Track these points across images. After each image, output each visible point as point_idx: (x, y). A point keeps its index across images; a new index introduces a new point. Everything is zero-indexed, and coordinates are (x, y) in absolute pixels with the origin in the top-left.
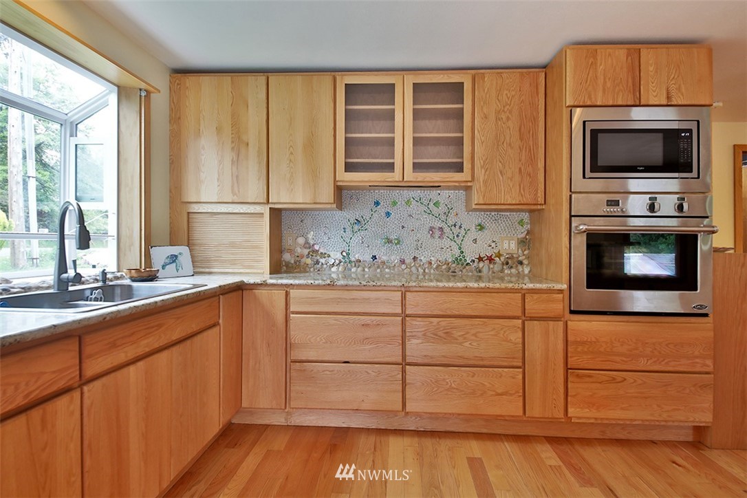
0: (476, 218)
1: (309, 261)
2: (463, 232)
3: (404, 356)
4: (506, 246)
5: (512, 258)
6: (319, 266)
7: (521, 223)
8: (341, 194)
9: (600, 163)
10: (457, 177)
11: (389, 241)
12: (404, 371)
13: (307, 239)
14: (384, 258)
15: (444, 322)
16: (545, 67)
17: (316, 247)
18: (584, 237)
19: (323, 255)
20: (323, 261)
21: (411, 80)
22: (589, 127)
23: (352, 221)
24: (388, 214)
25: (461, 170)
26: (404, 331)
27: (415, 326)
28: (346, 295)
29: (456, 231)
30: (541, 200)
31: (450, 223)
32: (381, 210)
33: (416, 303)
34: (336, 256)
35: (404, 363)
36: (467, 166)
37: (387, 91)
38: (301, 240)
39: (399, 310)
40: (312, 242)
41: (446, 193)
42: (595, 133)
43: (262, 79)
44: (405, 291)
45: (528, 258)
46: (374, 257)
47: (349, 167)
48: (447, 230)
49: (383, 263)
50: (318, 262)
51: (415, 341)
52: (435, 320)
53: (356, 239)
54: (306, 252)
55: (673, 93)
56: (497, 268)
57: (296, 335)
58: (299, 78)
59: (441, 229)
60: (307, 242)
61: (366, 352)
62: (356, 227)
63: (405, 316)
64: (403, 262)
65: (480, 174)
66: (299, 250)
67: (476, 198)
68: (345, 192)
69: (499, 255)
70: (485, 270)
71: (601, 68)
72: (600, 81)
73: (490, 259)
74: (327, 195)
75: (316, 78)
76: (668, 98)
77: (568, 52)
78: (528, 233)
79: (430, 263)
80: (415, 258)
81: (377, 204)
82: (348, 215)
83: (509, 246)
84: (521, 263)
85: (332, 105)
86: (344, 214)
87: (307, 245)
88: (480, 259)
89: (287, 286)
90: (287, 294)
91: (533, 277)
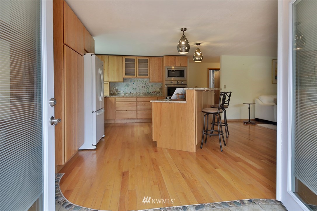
0: (151, 84)
1: (116, 93)
2: (149, 87)
3: (137, 109)
4: (157, 89)
5: (158, 92)
6: (118, 94)
7: (160, 85)
8: (124, 80)
9: (170, 75)
10: (147, 77)
11: (134, 89)
12: (137, 112)
13: (116, 88)
14: (133, 92)
15: (144, 103)
16: (163, 57)
17: (118, 90)
18: (167, 88)
19: (119, 92)
20: (119, 93)
21: (138, 58)
22: (168, 69)
23: (126, 85)
24: (133, 83)
25: (148, 75)
26: (137, 105)
27: (139, 103)
28: (126, 98)
29: (147, 86)
30: (162, 81)
31: (146, 85)
32: (132, 82)
33: (139, 100)
34: (122, 92)
35: (137, 110)
36: (149, 75)
37: (133, 60)
38: (115, 89)
39: (136, 101)
40: (117, 89)
41: (145, 79)
42: (169, 70)
43: (108, 57)
44: (137, 97)
45: (161, 92)
46: (131, 92)
47: (126, 74)
48: (145, 86)
49: (132, 93)
50: (118, 93)
51: (139, 106)
52: (142, 102)
53: (127, 88)
54: (116, 91)
55: (181, 64)
56: (155, 94)
57: (117, 106)
58: (115, 57)
59: (144, 86)
60: (116, 89)
61: (130, 108)
62: (127, 86)
63: (137, 102)
64: (137, 93)
65: (151, 76)
66: (114, 91)
67: (151, 81)
68: (124, 79)
69: (156, 91)
70: (153, 94)
71: (170, 60)
72: (170, 62)
73: (154, 92)
74: (121, 80)
75: (119, 57)
76: (180, 65)
77: (165, 57)
78: (161, 87)
79: (142, 93)
80: (139, 92)
81: (131, 81)
82: (126, 83)
83: (158, 90)
84: (160, 93)
85: (122, 62)
86: (124, 83)
87: (116, 90)
88: (152, 92)
89: (115, 97)
90: (115, 99)
91: (162, 95)
